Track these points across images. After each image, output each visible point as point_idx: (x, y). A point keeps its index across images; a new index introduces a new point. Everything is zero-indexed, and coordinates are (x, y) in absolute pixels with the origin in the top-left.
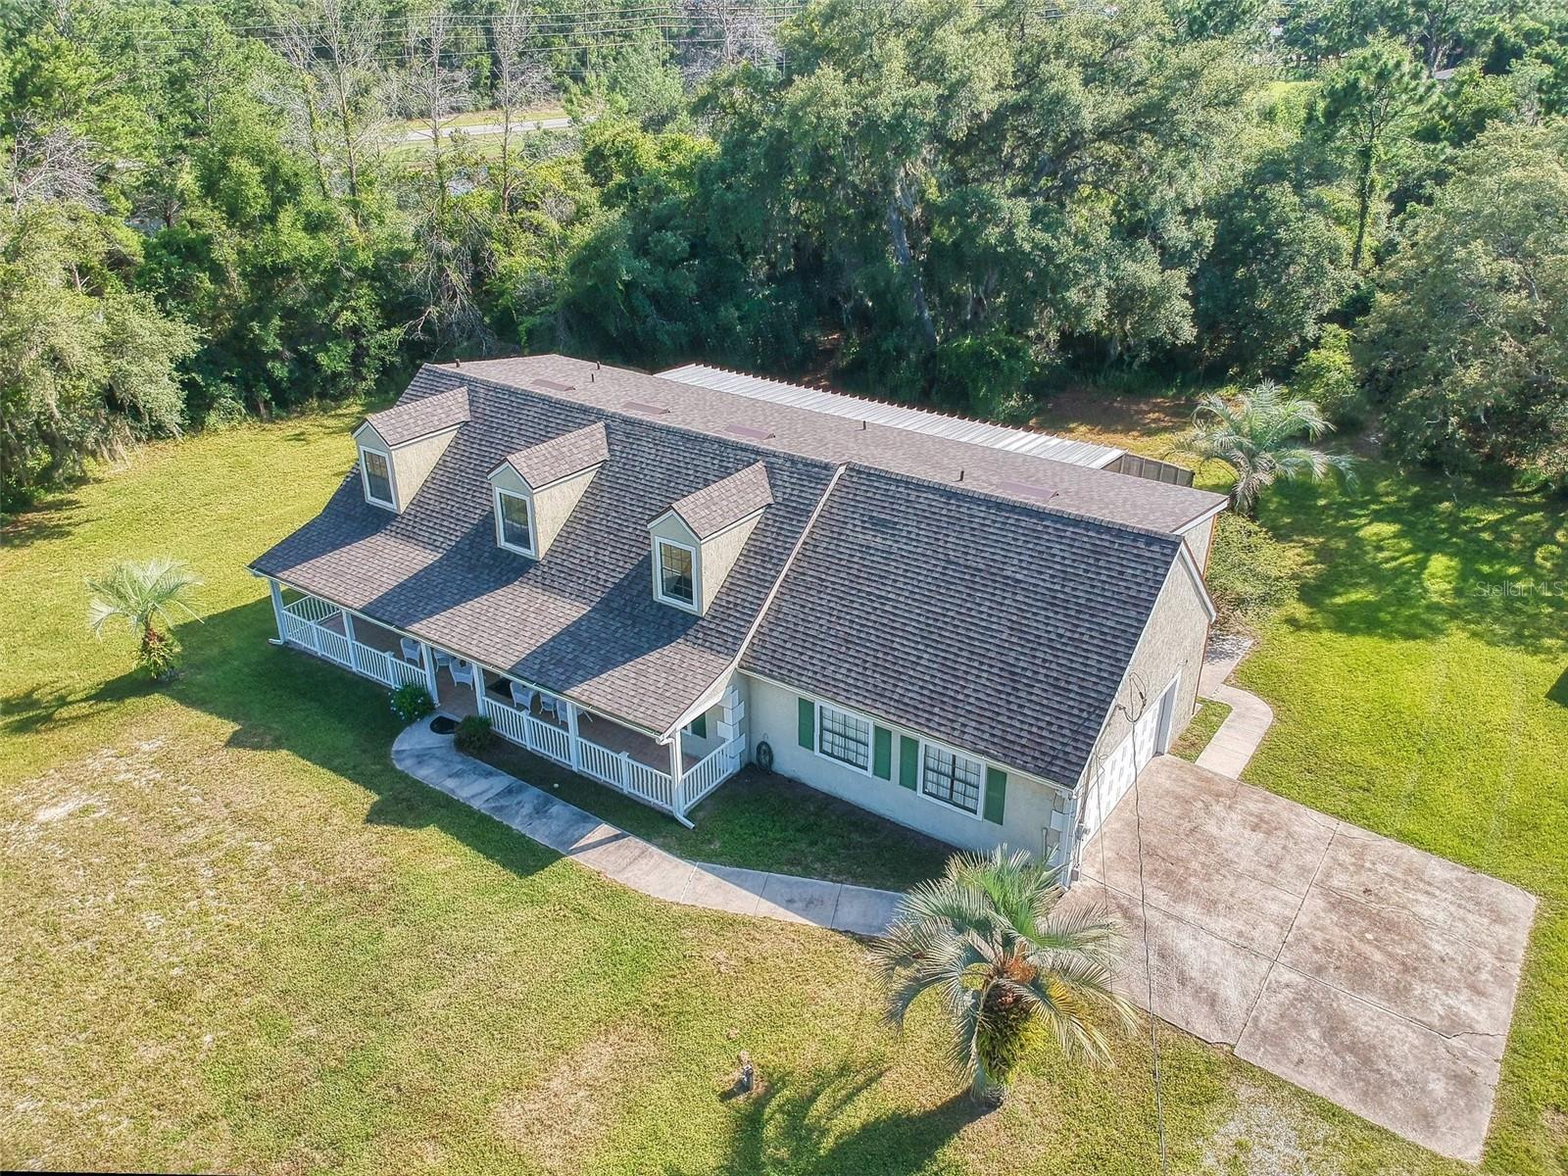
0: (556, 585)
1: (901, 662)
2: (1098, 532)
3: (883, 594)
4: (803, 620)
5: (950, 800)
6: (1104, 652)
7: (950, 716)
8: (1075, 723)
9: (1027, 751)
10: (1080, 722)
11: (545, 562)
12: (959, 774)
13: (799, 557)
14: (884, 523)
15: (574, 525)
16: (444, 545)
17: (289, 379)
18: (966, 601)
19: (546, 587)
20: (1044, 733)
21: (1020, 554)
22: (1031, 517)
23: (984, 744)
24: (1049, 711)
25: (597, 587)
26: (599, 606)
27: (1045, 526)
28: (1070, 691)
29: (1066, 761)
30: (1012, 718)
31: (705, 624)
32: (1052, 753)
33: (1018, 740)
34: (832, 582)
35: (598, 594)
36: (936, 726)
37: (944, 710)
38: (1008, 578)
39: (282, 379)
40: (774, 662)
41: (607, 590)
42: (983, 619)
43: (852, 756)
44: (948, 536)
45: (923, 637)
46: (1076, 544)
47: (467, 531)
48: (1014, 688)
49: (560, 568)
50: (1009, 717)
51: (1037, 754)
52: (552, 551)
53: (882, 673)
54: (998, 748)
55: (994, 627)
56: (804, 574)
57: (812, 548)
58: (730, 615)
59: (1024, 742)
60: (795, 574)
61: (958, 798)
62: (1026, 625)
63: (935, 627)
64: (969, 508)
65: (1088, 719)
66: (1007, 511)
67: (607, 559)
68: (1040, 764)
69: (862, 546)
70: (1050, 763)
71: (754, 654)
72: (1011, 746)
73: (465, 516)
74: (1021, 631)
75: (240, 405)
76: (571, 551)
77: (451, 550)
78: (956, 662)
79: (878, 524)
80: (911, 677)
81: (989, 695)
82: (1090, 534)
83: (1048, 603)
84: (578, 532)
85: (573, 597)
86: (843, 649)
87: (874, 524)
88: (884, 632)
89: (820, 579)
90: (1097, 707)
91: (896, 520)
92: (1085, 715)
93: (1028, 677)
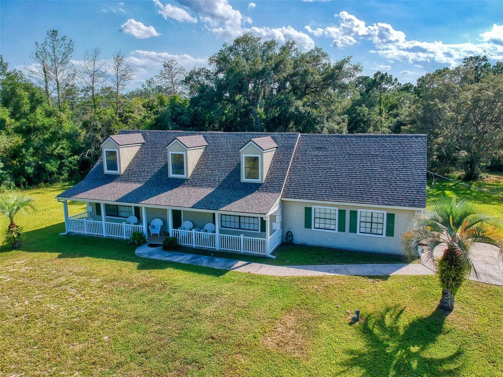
0: (198, 184)
1: (344, 185)
2: (398, 138)
3: (329, 167)
4: (301, 180)
5: (371, 233)
6: (416, 168)
7: (370, 196)
8: (417, 190)
9: (404, 201)
10: (418, 189)
11: (191, 179)
12: (374, 220)
13: (293, 162)
14: (321, 148)
15: (200, 166)
16: (144, 181)
17: (33, 173)
18: (361, 163)
19: (193, 186)
20: (407, 194)
21: (374, 148)
22: (373, 138)
23: (387, 202)
24: (406, 188)
25: (216, 182)
26: (218, 188)
27: (379, 139)
28: (410, 181)
29: (419, 201)
30: (394, 193)
31: (265, 185)
32: (413, 199)
33: (399, 198)
34: (308, 167)
35: (217, 184)
36: (366, 200)
37: (367, 195)
38: (373, 155)
39: (31, 173)
40: (295, 194)
41: (220, 182)
42: (369, 167)
43: (328, 226)
44: (346, 147)
45: (349, 176)
46: (392, 142)
47: (153, 175)
48: (390, 184)
49: (198, 179)
50: (392, 193)
51: (408, 201)
52: (193, 175)
53: (338, 189)
54: (393, 202)
55: (374, 169)
56: (297, 167)
57: (296, 159)
58: (274, 181)
59: (401, 198)
60: (293, 167)
61: (374, 231)
62: (386, 166)
63: (353, 173)
64: (350, 139)
65: (420, 188)
66: (364, 137)
67: (217, 173)
68: (409, 203)
69: (315, 155)
70: (414, 202)
71: (286, 193)
72: (397, 200)
73: (151, 170)
74: (384, 168)
75: (13, 184)
76: (201, 173)
77: (147, 182)
78: (365, 181)
79: (319, 149)
80: (350, 188)
81: (381, 188)
82: (395, 138)
83: (390, 159)
84: (202, 167)
85: (206, 187)
86: (321, 185)
87: (317, 149)
88: (334, 177)
89: (303, 167)
90: (422, 184)
91: (325, 146)
92: (419, 186)
93: (393, 180)
